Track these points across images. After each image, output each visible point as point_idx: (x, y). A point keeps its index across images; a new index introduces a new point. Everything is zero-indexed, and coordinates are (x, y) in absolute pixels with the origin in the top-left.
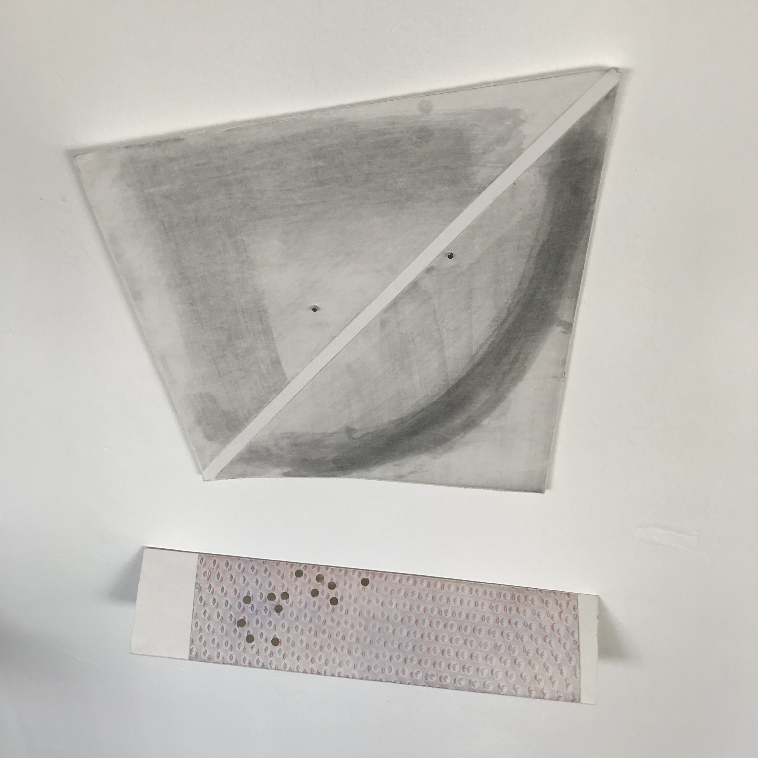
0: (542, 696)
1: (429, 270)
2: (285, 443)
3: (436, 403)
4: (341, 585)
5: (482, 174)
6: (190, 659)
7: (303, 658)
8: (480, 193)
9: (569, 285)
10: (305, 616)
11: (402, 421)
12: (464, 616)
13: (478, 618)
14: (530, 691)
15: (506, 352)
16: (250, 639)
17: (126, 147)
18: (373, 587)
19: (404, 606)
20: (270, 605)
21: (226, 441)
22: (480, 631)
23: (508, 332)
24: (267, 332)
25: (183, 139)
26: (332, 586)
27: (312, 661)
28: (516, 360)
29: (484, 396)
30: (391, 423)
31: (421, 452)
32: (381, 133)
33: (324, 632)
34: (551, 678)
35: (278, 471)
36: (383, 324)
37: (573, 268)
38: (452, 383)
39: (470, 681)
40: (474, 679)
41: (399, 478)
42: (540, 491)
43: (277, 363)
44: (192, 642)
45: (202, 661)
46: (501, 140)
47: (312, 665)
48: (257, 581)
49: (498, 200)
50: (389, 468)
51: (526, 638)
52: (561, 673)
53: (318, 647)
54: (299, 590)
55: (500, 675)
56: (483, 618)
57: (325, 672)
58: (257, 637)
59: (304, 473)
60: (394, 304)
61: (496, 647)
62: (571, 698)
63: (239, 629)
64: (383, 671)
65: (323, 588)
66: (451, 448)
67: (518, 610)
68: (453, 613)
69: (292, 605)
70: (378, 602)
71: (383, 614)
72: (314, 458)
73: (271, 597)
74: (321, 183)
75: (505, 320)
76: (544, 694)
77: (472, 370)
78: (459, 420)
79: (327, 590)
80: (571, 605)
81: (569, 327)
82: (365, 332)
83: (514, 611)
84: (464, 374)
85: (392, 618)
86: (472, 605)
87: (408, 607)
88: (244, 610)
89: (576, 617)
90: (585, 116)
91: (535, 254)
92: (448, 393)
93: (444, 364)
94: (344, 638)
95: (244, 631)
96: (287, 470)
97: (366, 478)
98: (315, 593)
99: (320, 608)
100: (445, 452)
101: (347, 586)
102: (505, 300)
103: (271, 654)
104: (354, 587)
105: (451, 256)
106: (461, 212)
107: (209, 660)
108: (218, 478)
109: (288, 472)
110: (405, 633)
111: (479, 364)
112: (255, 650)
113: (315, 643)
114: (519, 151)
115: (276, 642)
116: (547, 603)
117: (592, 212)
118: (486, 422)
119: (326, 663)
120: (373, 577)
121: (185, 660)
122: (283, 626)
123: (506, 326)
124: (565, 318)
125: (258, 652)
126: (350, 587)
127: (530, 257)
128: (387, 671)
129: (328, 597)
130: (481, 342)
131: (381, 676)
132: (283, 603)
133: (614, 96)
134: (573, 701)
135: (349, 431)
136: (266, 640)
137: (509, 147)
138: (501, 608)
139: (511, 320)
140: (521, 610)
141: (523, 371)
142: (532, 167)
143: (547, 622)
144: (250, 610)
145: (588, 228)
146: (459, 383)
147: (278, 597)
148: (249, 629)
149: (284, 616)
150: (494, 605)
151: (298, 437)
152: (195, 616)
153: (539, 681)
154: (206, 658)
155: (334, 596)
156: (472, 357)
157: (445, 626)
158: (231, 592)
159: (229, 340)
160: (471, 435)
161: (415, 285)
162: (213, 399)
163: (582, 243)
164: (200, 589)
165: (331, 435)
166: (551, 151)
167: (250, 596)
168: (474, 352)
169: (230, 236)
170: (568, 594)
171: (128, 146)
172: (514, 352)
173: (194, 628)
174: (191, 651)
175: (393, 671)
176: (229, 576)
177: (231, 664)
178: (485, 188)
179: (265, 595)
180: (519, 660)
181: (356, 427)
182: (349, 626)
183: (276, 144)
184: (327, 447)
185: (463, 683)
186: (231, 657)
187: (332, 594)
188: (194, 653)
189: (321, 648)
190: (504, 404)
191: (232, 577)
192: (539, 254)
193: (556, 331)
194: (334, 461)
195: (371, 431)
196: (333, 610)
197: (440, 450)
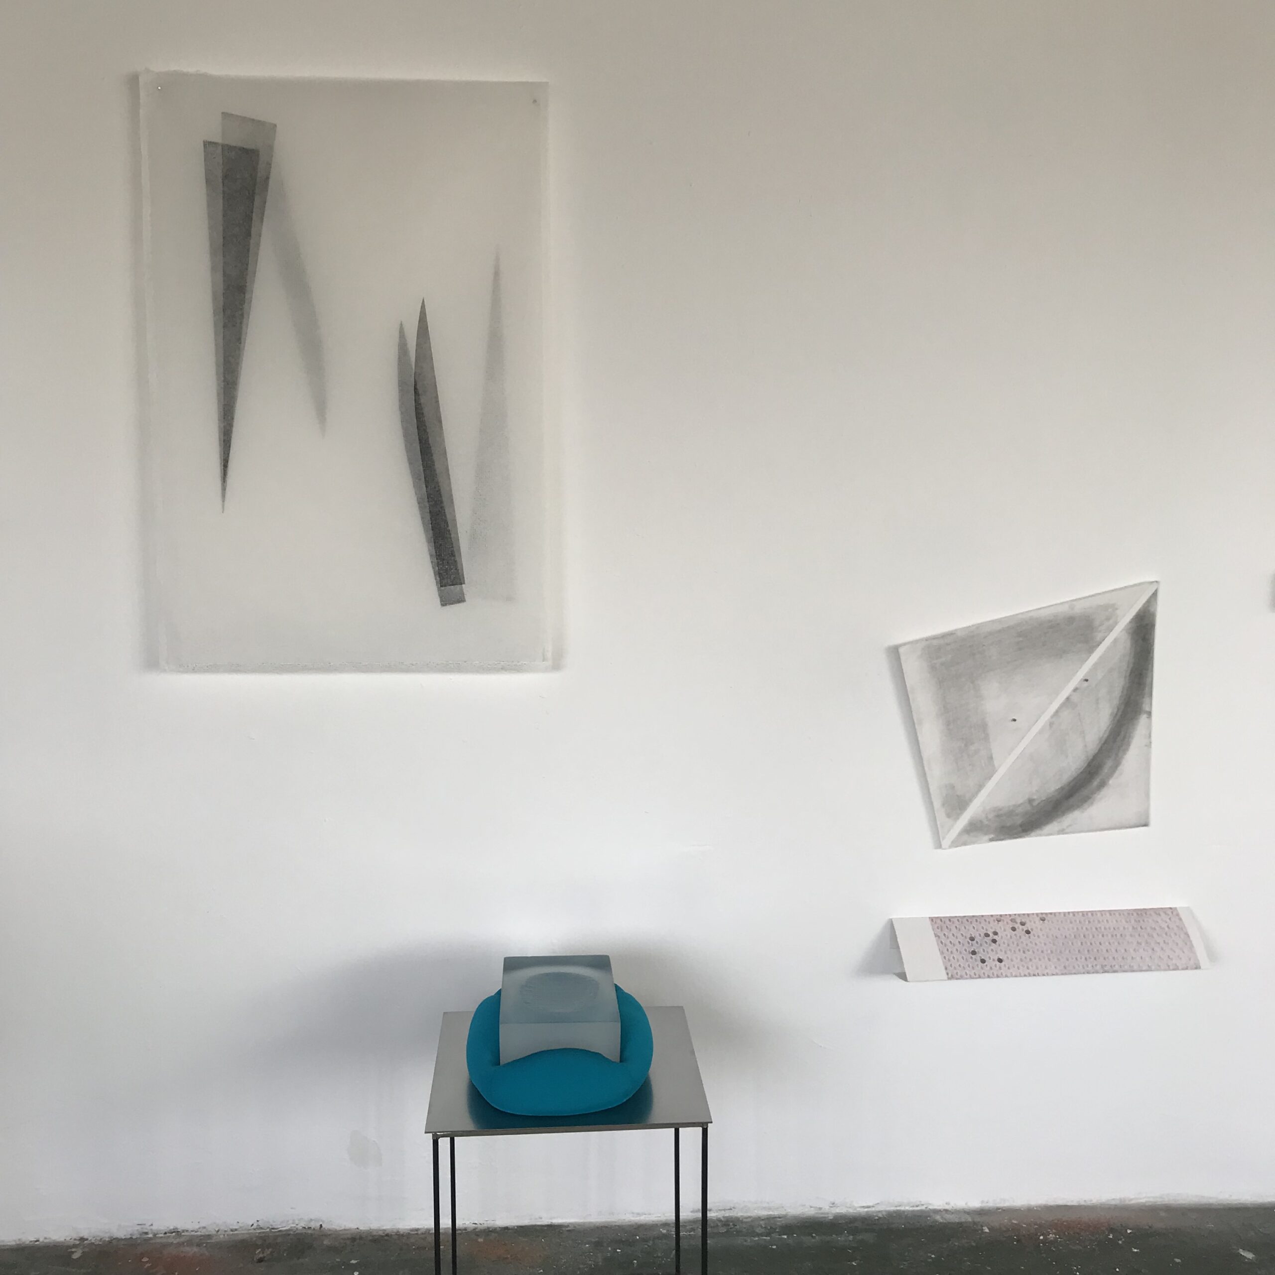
0: (1176, 968)
1: (1075, 690)
2: (991, 816)
3: (1081, 773)
4: (1028, 922)
5: (1099, 636)
6: (949, 979)
7: (1021, 967)
8: (1099, 645)
9: (1147, 689)
10: (1013, 943)
11: (1062, 788)
12: (1112, 929)
13: (1121, 928)
14: (1169, 966)
15: (1119, 734)
16: (983, 961)
17: (926, 640)
18: (1049, 921)
19: (1073, 928)
20: (988, 940)
21: (957, 818)
22: (1125, 936)
23: (1118, 721)
24: (986, 738)
25: (955, 633)
26: (1023, 924)
27: (1028, 968)
28: (1124, 738)
29: (1109, 763)
30: (1057, 790)
31: (1074, 810)
32: (1050, 621)
33: (1028, 950)
34: (1178, 956)
35: (987, 838)
36: (1051, 724)
37: (1148, 680)
38: (1091, 758)
39: (1130, 965)
40: (1132, 964)
41: (1062, 832)
42: (1146, 825)
43: (991, 758)
44: (946, 969)
45: (957, 979)
46: (1108, 619)
47: (1028, 971)
48: (974, 928)
49: (1109, 648)
50: (1054, 826)
51: (1155, 935)
52: (1183, 952)
53: (1028, 960)
54: (1003, 929)
55: (1147, 959)
56: (1124, 928)
57: (1038, 974)
58: (987, 959)
59: (1002, 837)
60: (1057, 713)
61: (1139, 943)
62: (1195, 966)
63: (973, 956)
64: (1074, 967)
65: (1018, 926)
66: (1092, 803)
67: (1144, 921)
68: (1105, 928)
69: (1002, 937)
70: (1055, 928)
71: (1062, 935)
72: (1008, 824)
73: (987, 935)
74: (1020, 649)
75: (1116, 714)
76: (1178, 966)
77: (1101, 747)
78: (1095, 783)
79: (1021, 927)
80: (1174, 913)
81: (1149, 714)
82: (1041, 732)
83: (1141, 922)
84: (1097, 751)
85: (1068, 936)
86: (1115, 922)
87: (1075, 929)
88: (972, 945)
89: (1180, 919)
90: (1145, 604)
91: (1128, 674)
92: (1089, 765)
93: (1086, 746)
94: (1042, 952)
95: (977, 957)
96: (992, 836)
97: (1041, 835)
98: (1014, 929)
99: (1020, 937)
100: (1089, 807)
101: (1033, 922)
102: (1116, 702)
103: (1000, 968)
104: (1037, 922)
105: (1087, 680)
106: (1090, 656)
107: (961, 978)
108: (950, 847)
109: (993, 838)
110: (1080, 944)
111: (1104, 743)
112: (988, 968)
113: (1025, 958)
114: (1116, 623)
115: (1000, 961)
116: (1159, 915)
117: (1153, 649)
118: (1111, 782)
119: (1037, 968)
120: (1047, 916)
121: (946, 980)
122: (1001, 950)
123: (1118, 717)
124: (1147, 709)
125: (991, 968)
126: (1035, 923)
127: (1125, 677)
128: (1077, 967)
129: (1023, 930)
130: (1105, 729)
131: (1074, 971)
132: (996, 937)
133: (1157, 593)
134: (1196, 968)
135: (1030, 801)
136: (994, 960)
137: (1111, 622)
138: (1133, 921)
139: (1120, 714)
140: (1145, 920)
141: (1129, 745)
142: (1123, 630)
143: (1164, 925)
144: (976, 945)
145: (1152, 658)
146: (1095, 757)
147: (991, 935)
148: (980, 955)
149: (999, 945)
150: (1128, 920)
151: (1000, 810)
152: (942, 953)
153: (1172, 959)
154: (958, 977)
155: (1027, 929)
156: (1100, 739)
157: (1103, 936)
158: (959, 935)
159: (966, 745)
160: (1105, 791)
161: (1068, 699)
162: (953, 787)
163: (1150, 666)
164: (939, 937)
165: (1019, 806)
166: (1130, 622)
167: (973, 936)
168: (1101, 736)
169: (972, 682)
170: (1171, 908)
171: (927, 639)
172: (1123, 733)
173: (944, 960)
174: (948, 974)
175: (1081, 967)
176: (955, 927)
177: (976, 978)
178: (1101, 643)
179: (982, 935)
180: (1155, 949)
181: (1035, 797)
182: (1043, 945)
183: (999, 631)
184: (1017, 815)
185: (1126, 967)
186: (975, 974)
187: (1025, 928)
188: (950, 975)
189: (1031, 960)
190: (1120, 768)
191: (956, 927)
192: (1130, 675)
193: (1143, 718)
194: (1021, 826)
195: (1044, 799)
196: (1029, 937)
197: (1086, 805)
